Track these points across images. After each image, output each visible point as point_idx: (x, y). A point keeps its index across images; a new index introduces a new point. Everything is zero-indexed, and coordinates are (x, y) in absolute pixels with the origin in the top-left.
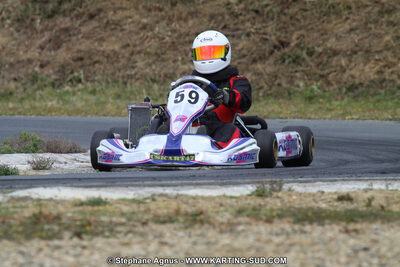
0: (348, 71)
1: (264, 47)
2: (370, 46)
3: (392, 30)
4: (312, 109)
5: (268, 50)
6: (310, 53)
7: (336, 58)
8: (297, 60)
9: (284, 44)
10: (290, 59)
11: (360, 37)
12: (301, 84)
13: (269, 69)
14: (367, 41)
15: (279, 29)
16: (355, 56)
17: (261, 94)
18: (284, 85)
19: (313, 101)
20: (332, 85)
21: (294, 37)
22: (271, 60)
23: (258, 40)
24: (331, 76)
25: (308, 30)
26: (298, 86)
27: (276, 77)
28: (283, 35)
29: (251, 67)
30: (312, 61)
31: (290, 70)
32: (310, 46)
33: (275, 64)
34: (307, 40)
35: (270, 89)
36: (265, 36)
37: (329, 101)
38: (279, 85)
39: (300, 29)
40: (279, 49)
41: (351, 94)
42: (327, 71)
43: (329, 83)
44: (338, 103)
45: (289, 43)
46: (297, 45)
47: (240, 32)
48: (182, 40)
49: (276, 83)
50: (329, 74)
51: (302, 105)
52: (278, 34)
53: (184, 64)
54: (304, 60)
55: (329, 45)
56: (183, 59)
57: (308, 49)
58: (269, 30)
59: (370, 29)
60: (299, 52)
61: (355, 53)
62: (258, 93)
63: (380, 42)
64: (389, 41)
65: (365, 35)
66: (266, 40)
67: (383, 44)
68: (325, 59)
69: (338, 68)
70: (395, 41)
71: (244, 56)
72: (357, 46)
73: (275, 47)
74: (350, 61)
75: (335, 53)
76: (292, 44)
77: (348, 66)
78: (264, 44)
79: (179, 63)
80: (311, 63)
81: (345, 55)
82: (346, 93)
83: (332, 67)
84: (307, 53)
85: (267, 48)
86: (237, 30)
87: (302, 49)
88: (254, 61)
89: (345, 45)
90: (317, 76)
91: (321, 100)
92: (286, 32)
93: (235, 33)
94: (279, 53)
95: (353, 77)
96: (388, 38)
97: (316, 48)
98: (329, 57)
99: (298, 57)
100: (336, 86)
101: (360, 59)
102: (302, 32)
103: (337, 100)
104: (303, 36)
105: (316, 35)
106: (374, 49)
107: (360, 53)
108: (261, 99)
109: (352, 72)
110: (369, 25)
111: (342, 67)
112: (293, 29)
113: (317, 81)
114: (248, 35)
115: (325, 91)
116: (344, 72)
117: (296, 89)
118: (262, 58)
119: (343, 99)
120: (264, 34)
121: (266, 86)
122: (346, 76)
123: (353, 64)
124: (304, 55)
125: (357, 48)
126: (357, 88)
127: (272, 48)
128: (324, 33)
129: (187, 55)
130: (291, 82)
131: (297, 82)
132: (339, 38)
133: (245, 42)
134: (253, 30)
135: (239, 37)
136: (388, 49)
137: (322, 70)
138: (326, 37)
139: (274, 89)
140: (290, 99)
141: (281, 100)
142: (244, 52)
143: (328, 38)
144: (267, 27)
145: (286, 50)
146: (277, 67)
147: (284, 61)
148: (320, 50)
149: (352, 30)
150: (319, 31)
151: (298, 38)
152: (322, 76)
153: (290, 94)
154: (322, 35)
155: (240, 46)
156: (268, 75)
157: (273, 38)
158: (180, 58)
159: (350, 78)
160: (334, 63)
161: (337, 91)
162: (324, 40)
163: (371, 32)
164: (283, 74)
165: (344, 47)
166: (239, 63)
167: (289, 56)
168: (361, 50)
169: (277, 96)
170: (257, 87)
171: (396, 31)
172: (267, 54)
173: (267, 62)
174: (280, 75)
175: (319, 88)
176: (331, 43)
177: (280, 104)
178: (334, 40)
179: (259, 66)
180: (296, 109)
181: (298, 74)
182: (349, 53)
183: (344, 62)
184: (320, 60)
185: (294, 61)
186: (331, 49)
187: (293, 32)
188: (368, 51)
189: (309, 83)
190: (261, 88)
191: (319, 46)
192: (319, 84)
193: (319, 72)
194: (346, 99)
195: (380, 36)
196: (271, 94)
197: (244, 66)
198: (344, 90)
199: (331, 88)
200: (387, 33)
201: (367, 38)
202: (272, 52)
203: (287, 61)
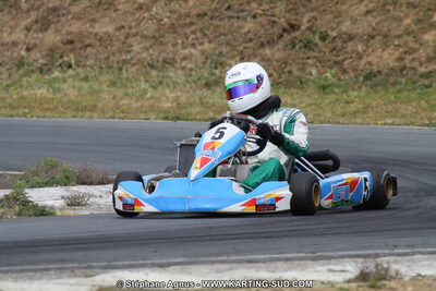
0: (365, 58)
1: (272, 31)
2: (389, 30)
3: (412, 12)
4: (328, 102)
5: (276, 34)
6: (324, 38)
7: (351, 43)
8: (308, 45)
9: (294, 27)
10: (301, 44)
11: (378, 19)
12: (314, 72)
13: (278, 55)
14: (385, 24)
15: (289, 11)
16: (372, 41)
18: (295, 73)
19: (327, 91)
20: (348, 73)
21: (306, 19)
22: (281, 45)
23: (265, 22)
24: (346, 62)
25: (320, 12)
26: (311, 74)
27: (286, 63)
28: (293, 17)
29: (258, 52)
30: (326, 46)
31: (301, 55)
32: (323, 29)
33: (285, 50)
34: (319, 23)
35: (280, 77)
36: (276, 19)
37: (346, 91)
38: (290, 72)
39: (312, 10)
40: (289, 33)
41: (369, 82)
42: (342, 58)
43: (344, 71)
44: (355, 93)
45: (299, 27)
46: (309, 29)
47: (245, 13)
49: (286, 70)
50: (344, 61)
51: (316, 96)
52: (288, 16)
53: (185, 48)
54: (316, 45)
55: (344, 29)
56: (183, 43)
57: (321, 33)
58: (277, 11)
59: (389, 11)
60: (311, 36)
61: (373, 37)
63: (399, 26)
64: (409, 25)
65: (383, 17)
66: (275, 22)
67: (403, 27)
68: (340, 44)
69: (354, 54)
70: (415, 24)
71: (251, 40)
72: (374, 29)
73: (285, 30)
74: (367, 47)
75: (351, 38)
76: (303, 28)
77: (365, 51)
78: (272, 27)
79: (179, 47)
80: (325, 48)
81: (361, 40)
82: (363, 82)
83: (347, 53)
84: (320, 38)
85: (276, 31)
86: (243, 11)
87: (314, 33)
88: (262, 45)
89: (362, 28)
90: (331, 63)
91: (337, 90)
92: (297, 14)
93: (240, 14)
94: (289, 37)
95: (370, 64)
96: (407, 21)
97: (330, 32)
98: (344, 42)
99: (309, 42)
100: (352, 74)
101: (378, 45)
102: (314, 14)
103: (353, 90)
104: (314, 18)
105: (329, 17)
106: (393, 33)
107: (377, 38)
109: (370, 59)
110: (388, 7)
111: (358, 53)
112: (304, 10)
113: (331, 68)
114: (254, 17)
115: (339, 80)
116: (361, 58)
117: (308, 77)
118: (271, 42)
119: (360, 88)
120: (272, 16)
121: (275, 74)
122: (363, 62)
123: (370, 50)
124: (316, 39)
125: (375, 33)
126: (375, 76)
127: (281, 32)
128: (338, 15)
129: (187, 38)
130: (302, 69)
131: (309, 69)
132: (354, 21)
133: (251, 25)
134: (259, 11)
135: (245, 19)
136: (409, 34)
137: (336, 56)
138: (340, 19)
139: (284, 77)
140: (303, 88)
141: (292, 90)
142: (251, 35)
143: (343, 22)
144: (275, 8)
145: (297, 34)
146: (287, 52)
147: (294, 46)
148: (334, 34)
149: (368, 12)
150: (332, 13)
151: (309, 21)
152: (336, 63)
153: (301, 83)
154: (336, 17)
155: (246, 29)
156: (277, 61)
157: (282, 20)
158: (180, 42)
159: (367, 66)
160: (349, 48)
161: (354, 79)
162: (339, 23)
163: (389, 15)
164: (293, 61)
165: (360, 31)
166: (245, 48)
167: (300, 41)
168: (378, 34)
169: (288, 85)
171: (417, 14)
172: (276, 38)
173: (276, 47)
174: (290, 61)
175: (333, 76)
176: (346, 26)
177: (292, 95)
178: (349, 23)
179: (267, 51)
180: (309, 101)
181: (310, 61)
182: (365, 37)
183: (360, 48)
184: (334, 45)
185: (306, 46)
186: (346, 33)
187: (304, 14)
188: (385, 36)
189: (322, 70)
191: (332, 30)
192: (333, 71)
193: (333, 58)
194: (364, 89)
195: (400, 20)
196: (281, 83)
197: (250, 51)
198: (361, 79)
199: (347, 77)
200: (407, 16)
201: (385, 21)
202: (281, 36)
203: (298, 46)
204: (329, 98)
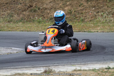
0: (50, 14)
1: (25, 7)
2: (56, 7)
3: (62, 2)
4: (40, 26)
5: (27, 8)
6: (39, 9)
7: (46, 10)
8: (35, 11)
9: (31, 6)
10: (33, 11)
11: (53, 4)
12: (37, 18)
13: (27, 14)
14: (55, 5)
15: (30, 2)
16: (51, 10)
17: (25, 21)
18: (32, 18)
19: (40, 23)
20: (45, 18)
21: (34, 4)
22: (28, 11)
23: (24, 5)
24: (45, 15)
25: (38, 2)
26: (36, 18)
27: (29, 16)
28: (31, 4)
29: (22, 13)
30: (40, 11)
31: (33, 14)
32: (39, 7)
33: (29, 12)
34: (38, 5)
35: (28, 19)
36: (26, 4)
37: (45, 23)
38: (30, 18)
39: (36, 2)
40: (30, 8)
41: (51, 21)
42: (44, 14)
43: (44, 18)
44: (47, 23)
45: (32, 6)
46: (35, 7)
47: (18, 3)
48: (2, 5)
49: (29, 17)
50: (44, 15)
51: (37, 24)
52: (29, 3)
53: (3, 12)
54: (37, 11)
55: (44, 7)
56: (2, 11)
57: (38, 8)
58: (27, 2)
59: (56, 2)
60: (36, 9)
61: (52, 9)
62: (24, 21)
63: (58, 6)
64: (61, 5)
65: (54, 3)
66: (26, 5)
67: (59, 6)
68: (43, 11)
69: (47, 13)
70: (63, 5)
71: (20, 10)
72: (52, 7)
73: (29, 7)
74: (50, 11)
75: (46, 9)
76: (34, 6)
77: (50, 12)
78: (26, 6)
79: (1, 12)
80: (39, 12)
82: (49, 20)
83: (45, 13)
84: (38, 9)
85: (26, 7)
86: (18, 2)
87: (36, 8)
88: (23, 11)
90: (41, 15)
91: (42, 23)
92: (32, 3)
93: (17, 3)
94: (30, 9)
95: (51, 16)
96: (61, 4)
97: (40, 7)
98: (44, 10)
99: (35, 10)
100: (46, 18)
101: (53, 11)
102: (36, 3)
103: (47, 22)
104: (37, 4)
105: (40, 3)
107: (53, 9)
108: (25, 22)
109: (51, 14)
110: (55, 1)
111: (48, 13)
112: (33, 2)
113: (41, 17)
114: (21, 4)
115: (43, 20)
116: (49, 14)
117: (35, 19)
118: (25, 10)
119: (49, 22)
120: (25, 3)
121: (26, 18)
122: (49, 15)
123: (51, 12)
124: (37, 9)
125: (52, 8)
126: (52, 19)
127: (28, 7)
128: (43, 3)
129: (3, 9)
131: (35, 17)
132: (47, 4)
133: (20, 6)
134: (22, 2)
135: (18, 4)
136: (61, 8)
137: (42, 14)
139: (29, 19)
140: (34, 22)
141: (31, 23)
142: (20, 8)
143: (44, 5)
144: (26, 1)
145: (32, 8)
146: (30, 13)
147: (31, 11)
148: (42, 8)
149: (50, 2)
150: (41, 2)
151: (35, 5)
152: (42, 15)
153: (33, 21)
154: (42, 3)
156: (27, 15)
157: (28, 4)
158: (1, 10)
159: (50, 16)
161: (47, 20)
162: (43, 5)
163: (56, 3)
164: (31, 15)
165: (48, 7)
166: (19, 12)
167: (33, 10)
168: (53, 8)
169: (30, 21)
170: (24, 19)
171: (63, 2)
172: (26, 9)
173: (27, 12)
174: (30, 15)
175: (42, 19)
176: (45, 6)
177: (31, 24)
178: (45, 5)
179: (24, 13)
180: (36, 26)
181: (35, 15)
182: (50, 9)
183: (48, 11)
184: (42, 11)
185: (34, 11)
186: (45, 8)
187: (34, 3)
188: (55, 8)
189: (39, 17)
190: (25, 19)
191: (41, 7)
192: (42, 18)
193: (41, 14)
194: (50, 22)
195: (59, 4)
196: (28, 21)
197: (20, 13)
198: (49, 19)
199: (45, 19)
200: (60, 3)
201: (55, 4)
202: (28, 9)
203: (32, 11)
204: (41, 25)
